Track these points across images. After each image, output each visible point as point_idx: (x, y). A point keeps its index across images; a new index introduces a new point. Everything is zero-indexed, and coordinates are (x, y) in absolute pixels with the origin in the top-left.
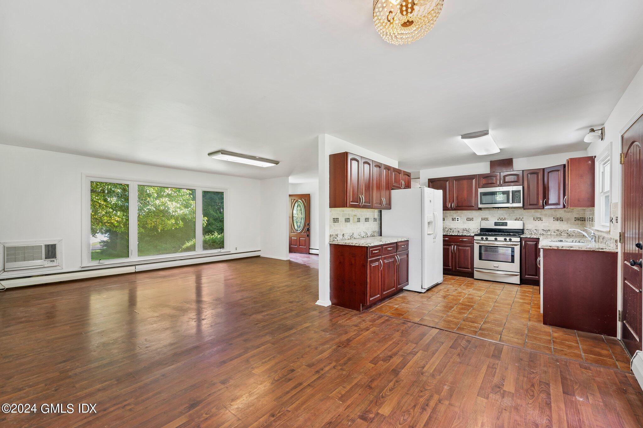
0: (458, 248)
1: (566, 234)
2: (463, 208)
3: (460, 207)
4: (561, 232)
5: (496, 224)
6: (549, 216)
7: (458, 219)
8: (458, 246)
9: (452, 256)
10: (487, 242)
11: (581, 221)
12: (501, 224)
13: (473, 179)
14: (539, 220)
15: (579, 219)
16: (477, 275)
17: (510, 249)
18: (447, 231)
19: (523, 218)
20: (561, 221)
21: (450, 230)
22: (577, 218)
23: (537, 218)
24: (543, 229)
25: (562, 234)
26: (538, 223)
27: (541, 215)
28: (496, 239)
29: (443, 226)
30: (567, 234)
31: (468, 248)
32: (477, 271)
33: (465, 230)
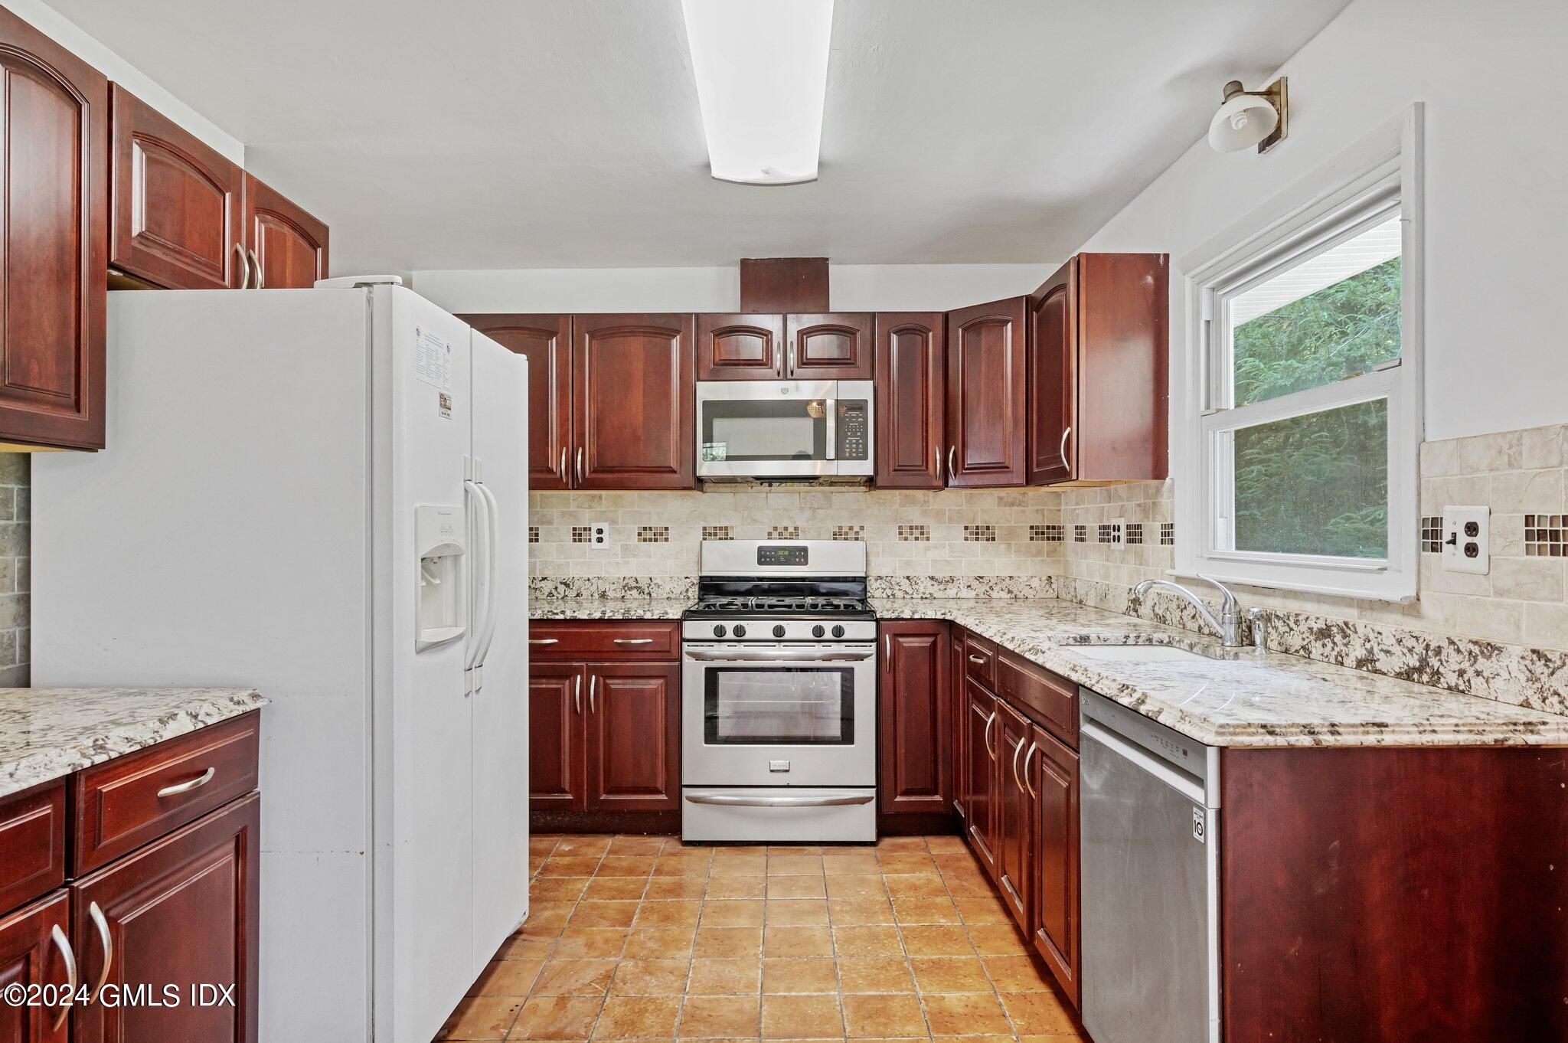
0: (606, 686)
1: (1004, 595)
2: (626, 475)
3: (611, 470)
4: (991, 584)
5: (765, 556)
6: (951, 520)
7: (600, 531)
8: (606, 677)
9: (576, 734)
10: (741, 649)
11: (1048, 539)
12: (784, 556)
13: (671, 333)
14: (917, 539)
15: (1043, 533)
16: (696, 822)
17: (837, 676)
18: (550, 594)
19: (862, 528)
20: (988, 540)
21: (562, 588)
22: (1037, 527)
23: (911, 528)
24: (931, 575)
25: (994, 594)
26: (914, 547)
27: (925, 513)
28: (779, 632)
29: (532, 570)
30: (1010, 592)
31: (654, 684)
32: (695, 800)
33: (631, 589)
